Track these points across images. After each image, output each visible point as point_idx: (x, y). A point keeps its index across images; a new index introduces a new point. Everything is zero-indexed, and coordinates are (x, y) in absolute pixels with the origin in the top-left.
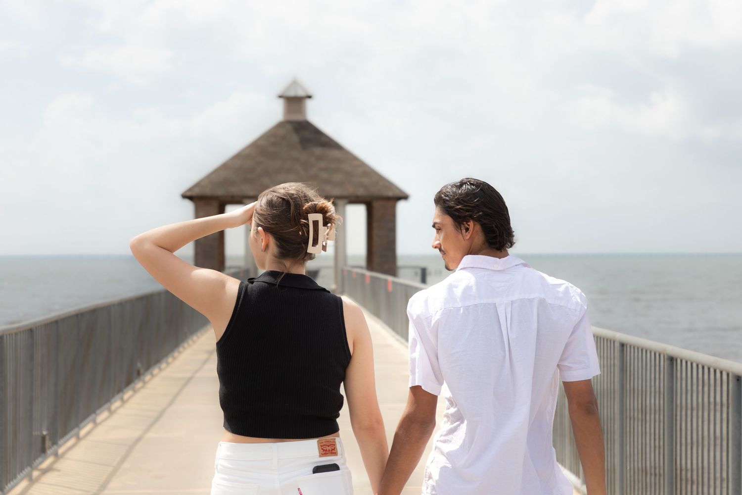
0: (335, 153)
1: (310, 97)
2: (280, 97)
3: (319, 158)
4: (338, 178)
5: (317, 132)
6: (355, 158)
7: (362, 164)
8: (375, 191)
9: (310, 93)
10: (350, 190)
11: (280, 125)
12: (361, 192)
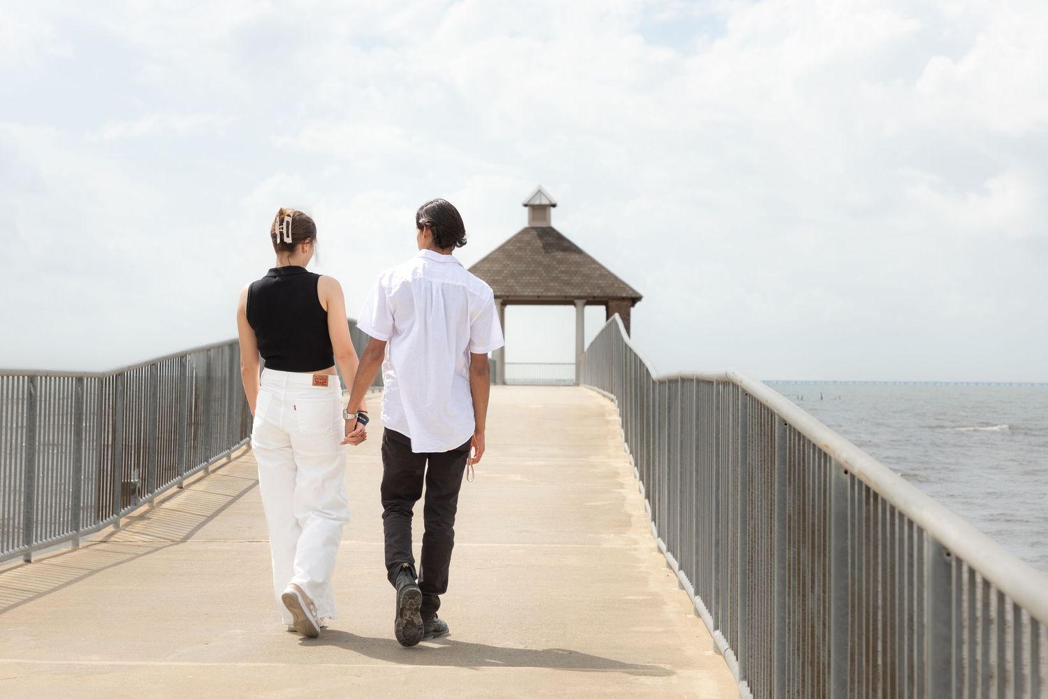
0: (575, 257)
1: (554, 206)
2: (526, 205)
3: (560, 262)
4: (577, 279)
5: (560, 238)
6: (594, 262)
7: (601, 267)
8: (610, 292)
9: (553, 202)
10: (587, 291)
11: (525, 231)
12: (597, 293)
